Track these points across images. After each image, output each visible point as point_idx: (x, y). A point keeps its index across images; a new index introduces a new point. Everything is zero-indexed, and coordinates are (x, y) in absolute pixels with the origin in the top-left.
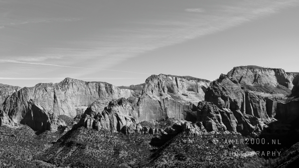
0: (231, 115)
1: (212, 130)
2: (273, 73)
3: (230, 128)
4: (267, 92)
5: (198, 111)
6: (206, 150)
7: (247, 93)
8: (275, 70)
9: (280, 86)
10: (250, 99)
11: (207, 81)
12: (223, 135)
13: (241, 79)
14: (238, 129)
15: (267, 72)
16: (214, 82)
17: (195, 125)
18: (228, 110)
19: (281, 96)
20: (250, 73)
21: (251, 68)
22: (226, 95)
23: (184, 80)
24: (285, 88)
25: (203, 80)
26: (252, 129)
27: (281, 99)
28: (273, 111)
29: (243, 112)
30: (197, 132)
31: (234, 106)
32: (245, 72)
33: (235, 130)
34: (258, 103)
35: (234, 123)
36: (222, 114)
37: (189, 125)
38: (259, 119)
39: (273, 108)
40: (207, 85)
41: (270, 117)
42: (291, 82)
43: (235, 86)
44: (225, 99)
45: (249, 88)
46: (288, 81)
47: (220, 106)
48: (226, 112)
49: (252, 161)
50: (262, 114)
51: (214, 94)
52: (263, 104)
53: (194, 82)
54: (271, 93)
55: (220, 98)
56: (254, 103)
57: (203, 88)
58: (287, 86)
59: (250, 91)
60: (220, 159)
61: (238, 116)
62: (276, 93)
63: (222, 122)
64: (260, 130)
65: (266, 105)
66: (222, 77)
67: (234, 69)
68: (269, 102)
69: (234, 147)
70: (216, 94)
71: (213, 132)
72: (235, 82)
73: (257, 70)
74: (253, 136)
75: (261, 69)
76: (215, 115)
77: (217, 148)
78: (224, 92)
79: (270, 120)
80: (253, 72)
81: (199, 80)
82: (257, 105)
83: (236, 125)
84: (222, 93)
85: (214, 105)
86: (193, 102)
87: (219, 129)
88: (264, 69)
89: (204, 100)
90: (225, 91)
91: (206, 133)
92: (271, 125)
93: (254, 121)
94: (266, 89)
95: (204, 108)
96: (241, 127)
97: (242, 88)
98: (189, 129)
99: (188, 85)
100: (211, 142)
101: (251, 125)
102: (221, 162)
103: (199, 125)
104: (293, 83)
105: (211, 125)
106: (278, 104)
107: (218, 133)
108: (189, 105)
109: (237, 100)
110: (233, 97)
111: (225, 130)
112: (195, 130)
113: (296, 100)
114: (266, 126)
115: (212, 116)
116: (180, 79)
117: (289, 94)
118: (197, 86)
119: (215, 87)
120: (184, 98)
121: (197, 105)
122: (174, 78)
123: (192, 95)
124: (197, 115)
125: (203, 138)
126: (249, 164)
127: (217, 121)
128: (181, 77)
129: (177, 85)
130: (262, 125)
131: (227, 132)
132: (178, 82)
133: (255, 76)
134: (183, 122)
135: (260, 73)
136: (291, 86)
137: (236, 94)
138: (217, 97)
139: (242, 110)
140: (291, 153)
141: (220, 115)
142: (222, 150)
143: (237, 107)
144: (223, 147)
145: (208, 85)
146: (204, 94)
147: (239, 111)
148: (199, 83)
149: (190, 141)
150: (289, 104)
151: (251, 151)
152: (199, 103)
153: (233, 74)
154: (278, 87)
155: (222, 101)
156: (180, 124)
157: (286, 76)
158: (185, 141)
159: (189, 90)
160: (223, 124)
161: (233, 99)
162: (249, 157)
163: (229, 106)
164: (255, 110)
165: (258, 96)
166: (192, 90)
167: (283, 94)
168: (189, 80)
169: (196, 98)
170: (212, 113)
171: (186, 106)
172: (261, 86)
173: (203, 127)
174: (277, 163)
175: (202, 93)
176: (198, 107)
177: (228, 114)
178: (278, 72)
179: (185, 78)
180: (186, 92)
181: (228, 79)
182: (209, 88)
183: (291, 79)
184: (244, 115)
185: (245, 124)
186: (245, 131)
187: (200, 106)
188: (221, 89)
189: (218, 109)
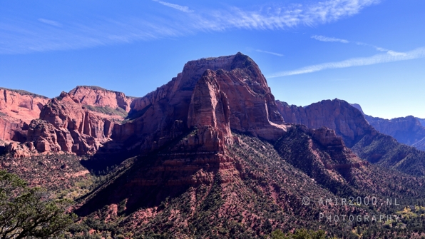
0: (67, 135)
1: (44, 150)
2: (114, 95)
3: (64, 148)
4: (107, 113)
5: (29, 130)
6: (35, 173)
7: (87, 113)
8: (116, 93)
9: (119, 108)
10: (89, 119)
11: (45, 98)
12: (56, 155)
13: (83, 98)
14: (74, 149)
15: (109, 95)
16: (53, 100)
17: (24, 146)
18: (65, 130)
19: (119, 118)
20: (93, 93)
21: (94, 88)
22: (65, 114)
23: (15, 94)
24: (123, 110)
25: (40, 97)
26: (88, 149)
27: (119, 120)
28: (110, 131)
29: (80, 132)
30: (25, 154)
31: (72, 126)
32: (88, 92)
33: (71, 150)
34: (97, 123)
35: (70, 142)
36: (58, 133)
37: (15, 145)
38: (95, 139)
39: (110, 129)
40: (44, 102)
41: (106, 137)
42: (129, 105)
43: (76, 105)
44: (63, 117)
45: (90, 108)
46: (127, 105)
47: (57, 126)
48: (63, 131)
49: (83, 180)
50: (99, 134)
51: (51, 112)
52: (101, 125)
53: (28, 98)
54: (111, 114)
55: (57, 117)
56: (92, 124)
57: (39, 105)
58: (125, 108)
59: (90, 112)
60: (49, 181)
61: (75, 136)
62: (114, 115)
63: (56, 142)
64: (95, 149)
65: (104, 126)
66: (62, 96)
67: (77, 88)
68: (107, 123)
69: (67, 167)
70: (54, 112)
71: (45, 153)
72: (76, 101)
73: (100, 91)
74: (87, 156)
75: (103, 90)
76: (49, 135)
77: (48, 169)
78: (63, 111)
79: (105, 140)
80: (96, 93)
81: (35, 96)
82: (96, 125)
83: (72, 145)
84: (60, 112)
85: (50, 124)
86: (24, 120)
87: (53, 150)
88: (107, 91)
89: (38, 118)
90: (64, 109)
91: (37, 154)
92: (106, 144)
93: (91, 141)
94: (106, 111)
95: (37, 127)
96: (76, 147)
97: (83, 108)
98: (15, 151)
99: (21, 101)
100: (41, 164)
101: (87, 145)
102: (50, 184)
103: (29, 146)
104: (130, 106)
105: (43, 145)
106: (115, 125)
107: (51, 154)
108: (18, 122)
109: (76, 120)
110: (72, 116)
111: (58, 150)
112: (22, 150)
113: (131, 121)
114: (102, 146)
115: (45, 136)
116: (10, 92)
117: (126, 116)
118: (32, 103)
119: (54, 105)
120: (14, 114)
121: (29, 124)
122: (3, 91)
123: (23, 111)
124: (28, 135)
125: (32, 160)
126: (80, 183)
127: (51, 141)
128: (12, 91)
129: (6, 99)
130: (98, 144)
131: (61, 152)
132: (7, 95)
133: (98, 97)
134: (8, 143)
135: (102, 94)
136: (128, 109)
137: (76, 113)
138: (54, 115)
139: (80, 130)
140: (120, 169)
141: (55, 135)
142: (53, 171)
143: (75, 127)
144: (54, 168)
145: (46, 101)
146: (40, 111)
147: (77, 131)
148: (34, 100)
149: (15, 164)
150: (124, 125)
151: (84, 170)
152: (32, 122)
153: (75, 93)
154: (117, 109)
155: (60, 120)
156: (3, 145)
157: (125, 100)
158: (7, 164)
159: (21, 106)
160: (58, 145)
161: (71, 119)
162: (82, 176)
163: (66, 126)
164: (93, 130)
165: (98, 117)
166: (25, 106)
167: (121, 115)
168: (22, 95)
169: (29, 116)
170: (47, 132)
171: (15, 124)
172: (102, 107)
173: (33, 148)
174: (107, 179)
175: (37, 111)
176: (30, 126)
177: (65, 134)
178: (119, 95)
179: (17, 92)
180: (17, 108)
181: (69, 97)
182: (46, 105)
183: (129, 102)
184: (82, 135)
185: (82, 144)
186: (80, 150)
187: (33, 125)
188: (60, 107)
189: (54, 128)
